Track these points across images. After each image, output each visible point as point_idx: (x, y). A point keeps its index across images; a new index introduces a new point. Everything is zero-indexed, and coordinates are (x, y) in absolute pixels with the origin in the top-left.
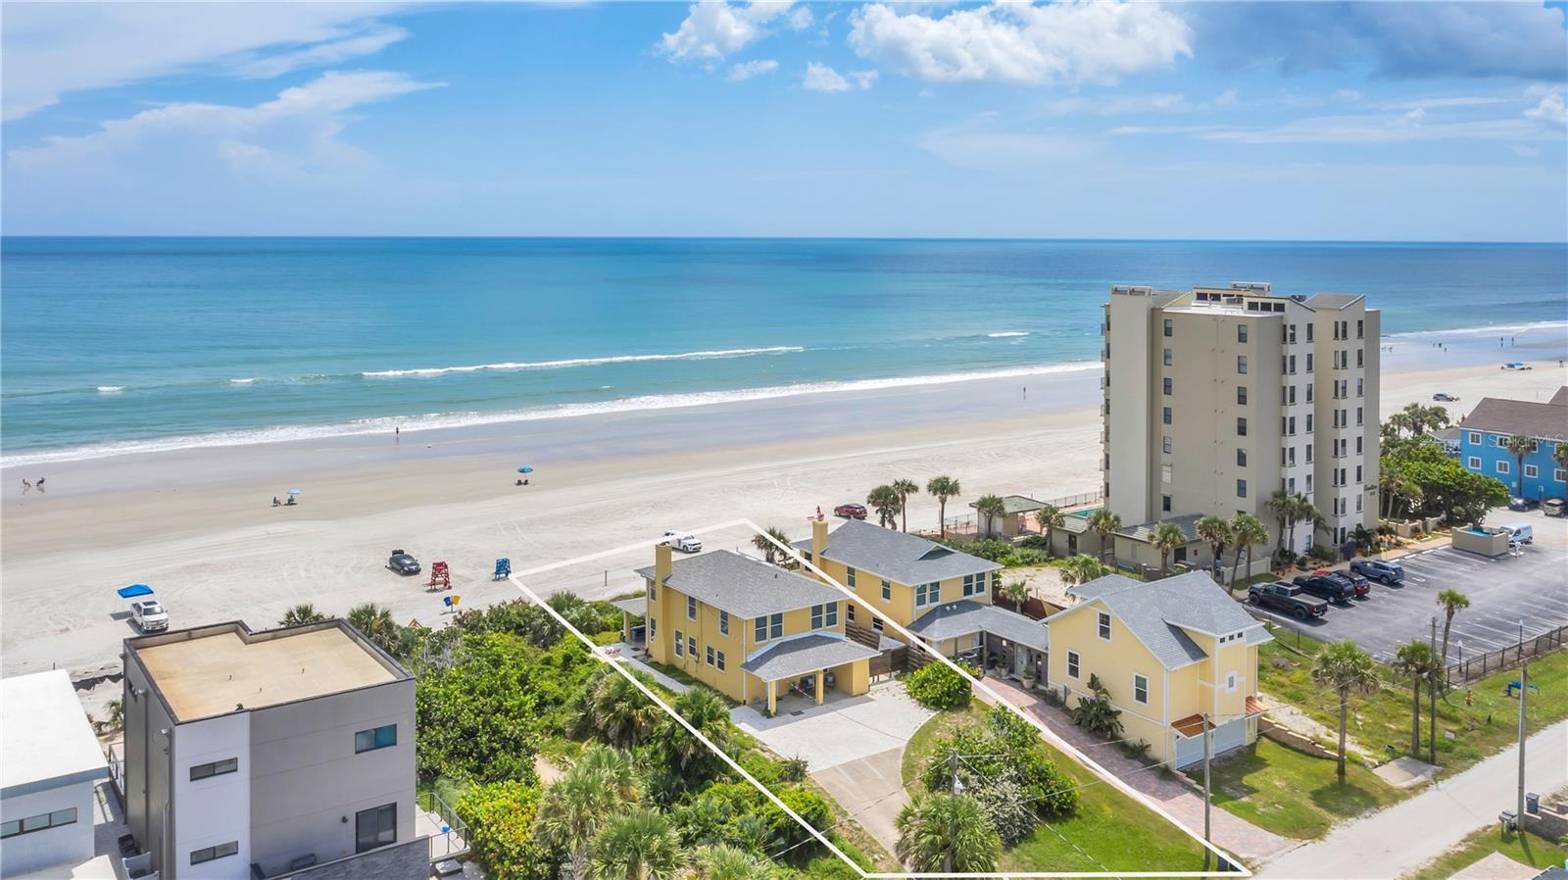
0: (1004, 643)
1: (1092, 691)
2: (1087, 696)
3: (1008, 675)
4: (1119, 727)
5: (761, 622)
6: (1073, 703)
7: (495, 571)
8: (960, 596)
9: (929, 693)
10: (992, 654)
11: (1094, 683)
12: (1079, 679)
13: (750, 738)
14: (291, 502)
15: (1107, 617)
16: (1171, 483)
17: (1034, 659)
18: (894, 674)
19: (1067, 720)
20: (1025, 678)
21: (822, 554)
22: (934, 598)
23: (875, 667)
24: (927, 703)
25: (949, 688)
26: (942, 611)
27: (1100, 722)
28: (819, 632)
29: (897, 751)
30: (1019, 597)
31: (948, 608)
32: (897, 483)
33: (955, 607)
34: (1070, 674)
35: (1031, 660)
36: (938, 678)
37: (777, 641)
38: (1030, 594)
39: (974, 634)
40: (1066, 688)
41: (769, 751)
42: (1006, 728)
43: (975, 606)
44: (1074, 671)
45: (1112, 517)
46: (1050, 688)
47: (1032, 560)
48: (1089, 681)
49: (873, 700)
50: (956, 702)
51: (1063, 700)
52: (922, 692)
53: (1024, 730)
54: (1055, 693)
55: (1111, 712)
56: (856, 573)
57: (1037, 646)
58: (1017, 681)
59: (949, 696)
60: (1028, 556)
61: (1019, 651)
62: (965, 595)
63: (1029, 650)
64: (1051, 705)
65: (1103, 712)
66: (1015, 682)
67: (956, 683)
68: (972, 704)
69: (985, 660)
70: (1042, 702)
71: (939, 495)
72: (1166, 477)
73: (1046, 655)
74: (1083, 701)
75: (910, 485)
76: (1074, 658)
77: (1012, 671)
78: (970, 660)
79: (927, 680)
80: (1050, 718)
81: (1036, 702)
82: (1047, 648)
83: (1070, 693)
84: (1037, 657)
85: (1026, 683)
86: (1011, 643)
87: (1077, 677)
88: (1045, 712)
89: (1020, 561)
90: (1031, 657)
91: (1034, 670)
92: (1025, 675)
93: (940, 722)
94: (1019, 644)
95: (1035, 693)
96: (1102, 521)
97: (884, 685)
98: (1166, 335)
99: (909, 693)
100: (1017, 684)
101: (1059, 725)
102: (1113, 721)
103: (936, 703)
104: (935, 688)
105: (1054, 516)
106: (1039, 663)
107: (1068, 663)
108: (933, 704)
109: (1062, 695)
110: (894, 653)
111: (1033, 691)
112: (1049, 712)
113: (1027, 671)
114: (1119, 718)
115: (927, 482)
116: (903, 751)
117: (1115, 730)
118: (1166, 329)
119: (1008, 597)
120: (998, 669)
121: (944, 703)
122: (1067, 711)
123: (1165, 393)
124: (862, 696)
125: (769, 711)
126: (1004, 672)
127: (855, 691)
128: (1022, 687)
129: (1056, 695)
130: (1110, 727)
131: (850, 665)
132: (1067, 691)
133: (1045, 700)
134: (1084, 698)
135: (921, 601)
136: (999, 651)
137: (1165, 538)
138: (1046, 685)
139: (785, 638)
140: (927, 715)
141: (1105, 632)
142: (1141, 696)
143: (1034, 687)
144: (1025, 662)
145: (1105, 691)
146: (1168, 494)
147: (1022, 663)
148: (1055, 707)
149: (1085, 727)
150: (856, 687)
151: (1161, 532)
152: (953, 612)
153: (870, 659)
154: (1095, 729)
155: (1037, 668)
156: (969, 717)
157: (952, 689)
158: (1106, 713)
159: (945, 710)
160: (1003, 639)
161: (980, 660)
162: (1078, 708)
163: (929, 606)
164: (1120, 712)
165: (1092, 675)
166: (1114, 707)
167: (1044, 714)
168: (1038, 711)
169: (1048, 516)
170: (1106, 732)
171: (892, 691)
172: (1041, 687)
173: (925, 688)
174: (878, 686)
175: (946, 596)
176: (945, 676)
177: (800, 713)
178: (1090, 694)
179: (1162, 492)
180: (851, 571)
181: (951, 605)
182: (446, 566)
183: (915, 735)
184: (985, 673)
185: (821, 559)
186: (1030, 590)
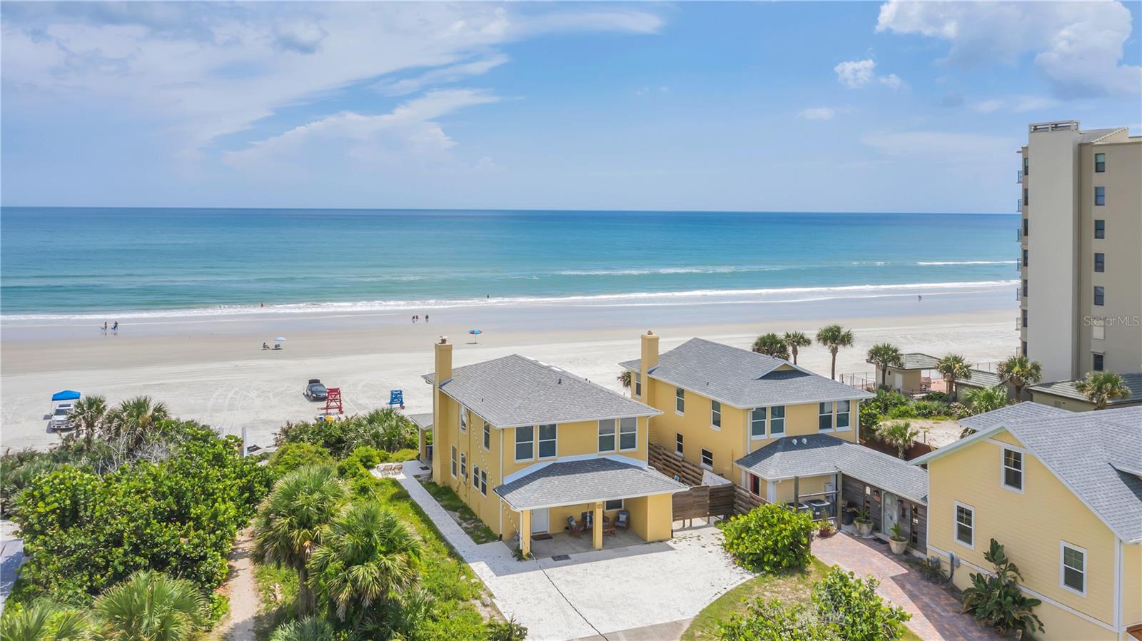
0: (868, 490)
1: (993, 565)
2: (984, 572)
3: (871, 533)
4: (1036, 625)
5: (524, 433)
6: (963, 581)
7: (389, 401)
8: (813, 428)
9: (746, 546)
10: (851, 505)
11: (995, 553)
12: (972, 547)
13: (480, 585)
14: (277, 347)
15: (1018, 456)
16: (1104, 340)
17: (908, 513)
18: (713, 519)
19: (951, 605)
20: (894, 539)
21: (650, 373)
22: (777, 427)
23: (681, 508)
24: (744, 560)
25: (776, 543)
26: (788, 444)
27: (1004, 613)
28: (608, 455)
29: (677, 625)
30: (900, 441)
31: (795, 441)
32: (788, 336)
33: (805, 441)
34: (959, 538)
35: (904, 515)
36: (762, 527)
37: (547, 462)
38: (915, 438)
39: (828, 476)
40: (952, 558)
41: (493, 606)
42: (842, 610)
43: (835, 441)
44: (965, 534)
45: (1029, 365)
46: (929, 556)
47: (930, 413)
48: (988, 549)
49: (673, 549)
50: (784, 563)
51: (948, 574)
52: (738, 545)
53: (873, 615)
54: (937, 563)
55: (1024, 599)
56: (685, 394)
57: (913, 495)
58: (886, 543)
59: (775, 554)
60: (925, 408)
61: (888, 501)
62: (821, 428)
63: (901, 501)
64: (929, 579)
65: (1009, 598)
66: (881, 544)
67: (788, 537)
68: (811, 568)
69: (840, 513)
70: (915, 575)
71: (829, 344)
72: (1098, 332)
73: (925, 508)
74: (978, 579)
75: (802, 337)
76: (964, 515)
77: (877, 528)
78: (818, 509)
79: (747, 529)
80: (926, 599)
81: (906, 571)
82: (925, 499)
83: (958, 566)
84: (913, 512)
85: (894, 546)
86: (877, 491)
87: (970, 543)
88: (920, 590)
89: (915, 412)
90: (904, 510)
91: (907, 529)
92: (895, 534)
93: (756, 589)
94: (888, 493)
95: (907, 561)
96: (1017, 369)
97: (695, 533)
98: (1097, 171)
99: (723, 545)
100: (883, 547)
101: (938, 610)
102: (1026, 613)
103: (756, 562)
104: (757, 540)
105: (957, 366)
106: (916, 521)
107: (956, 522)
108: (751, 562)
109: (946, 567)
110: (715, 493)
111: (905, 558)
112: (925, 590)
113: (897, 530)
114: (1036, 610)
115: (817, 332)
116: (686, 626)
117: (1029, 629)
118: (1097, 164)
119: (887, 440)
120: (857, 524)
121: (768, 563)
122: (954, 591)
123: (1096, 237)
124: (661, 543)
125: (521, 552)
126: (865, 529)
127: (650, 537)
128: (888, 552)
129: (939, 567)
130: (1021, 623)
131: (644, 499)
132: (954, 562)
133: (920, 571)
134: (979, 575)
135: (758, 429)
136: (860, 501)
137: (1100, 389)
138: (924, 551)
139: (559, 459)
140: (737, 577)
141: (1014, 479)
142: (1074, 579)
143: (906, 552)
144: (895, 518)
145: (1013, 568)
146: (1100, 351)
147: (891, 517)
148: (935, 583)
149: (980, 620)
150: (652, 531)
151: (1094, 381)
152: (800, 446)
153: (674, 496)
154: (997, 624)
155: (912, 527)
156: (801, 586)
157: (779, 545)
158: (1014, 602)
159: (769, 572)
160: (865, 485)
161: (832, 510)
162: (969, 590)
163: (769, 437)
164: (1037, 602)
165: (992, 540)
166: (1027, 593)
167: (916, 593)
168: (908, 586)
169: (951, 367)
170: (1015, 628)
171: (703, 541)
172: (917, 553)
173: (743, 539)
174: (688, 533)
175: (795, 425)
176: (772, 525)
177: (566, 557)
178: (989, 570)
179: (1092, 350)
180: (680, 392)
181: (799, 438)
182: (339, 394)
183: (712, 605)
184: (839, 528)
185: (649, 377)
186: (916, 434)
